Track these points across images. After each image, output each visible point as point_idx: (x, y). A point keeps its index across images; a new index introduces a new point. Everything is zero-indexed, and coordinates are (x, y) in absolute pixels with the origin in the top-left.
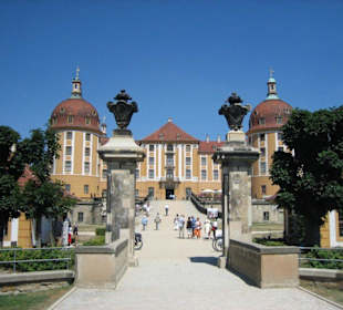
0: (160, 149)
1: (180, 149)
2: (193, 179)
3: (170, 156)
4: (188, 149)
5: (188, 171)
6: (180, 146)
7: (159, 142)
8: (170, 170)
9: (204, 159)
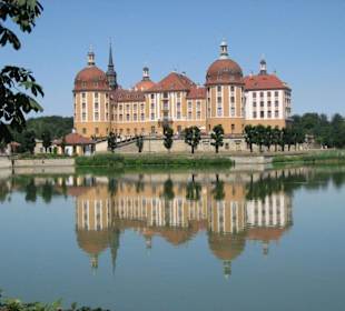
0: (159, 97)
1: (172, 96)
2: (182, 119)
3: (166, 102)
4: (179, 96)
5: (179, 113)
6: (172, 95)
7: (157, 92)
8: (166, 113)
9: (199, 103)
